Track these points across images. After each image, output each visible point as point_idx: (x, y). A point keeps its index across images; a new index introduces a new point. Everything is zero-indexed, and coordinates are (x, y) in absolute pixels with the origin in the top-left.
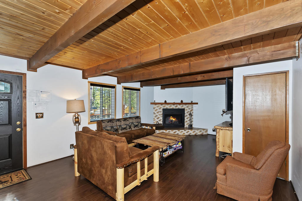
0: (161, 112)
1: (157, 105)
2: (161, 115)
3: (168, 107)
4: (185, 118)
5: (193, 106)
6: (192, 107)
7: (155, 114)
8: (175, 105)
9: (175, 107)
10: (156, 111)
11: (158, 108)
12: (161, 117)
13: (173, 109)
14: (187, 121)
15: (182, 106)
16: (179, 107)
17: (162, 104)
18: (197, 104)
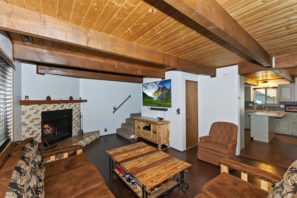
0: (39, 119)
1: (30, 106)
2: (39, 125)
3: (50, 108)
4: (73, 122)
5: (80, 104)
6: (79, 106)
7: (26, 125)
8: (61, 104)
9: (61, 107)
10: (28, 118)
11: (31, 113)
12: (39, 128)
13: (58, 111)
14: (74, 127)
15: (70, 105)
16: (66, 107)
17: (39, 103)
18: (86, 101)
